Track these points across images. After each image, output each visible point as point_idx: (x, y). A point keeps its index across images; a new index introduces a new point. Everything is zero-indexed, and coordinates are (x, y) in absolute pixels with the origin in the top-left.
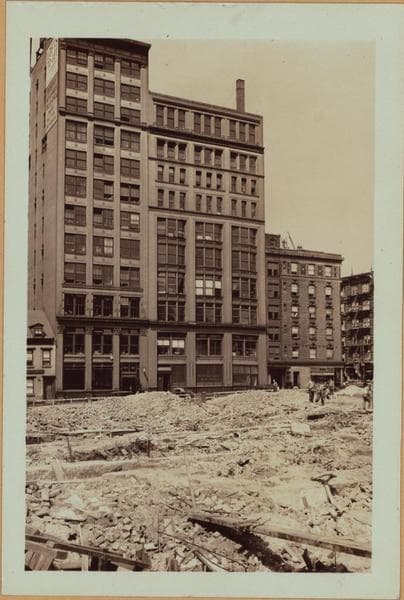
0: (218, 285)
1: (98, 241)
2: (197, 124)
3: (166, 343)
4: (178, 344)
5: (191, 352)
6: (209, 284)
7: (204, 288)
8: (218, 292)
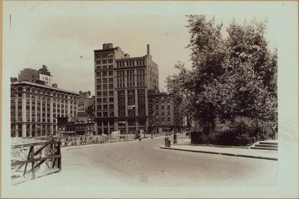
0: (134, 106)
1: (104, 99)
2: (128, 65)
3: (121, 122)
4: (123, 122)
5: (127, 124)
6: (131, 106)
7: (130, 107)
8: (134, 108)
